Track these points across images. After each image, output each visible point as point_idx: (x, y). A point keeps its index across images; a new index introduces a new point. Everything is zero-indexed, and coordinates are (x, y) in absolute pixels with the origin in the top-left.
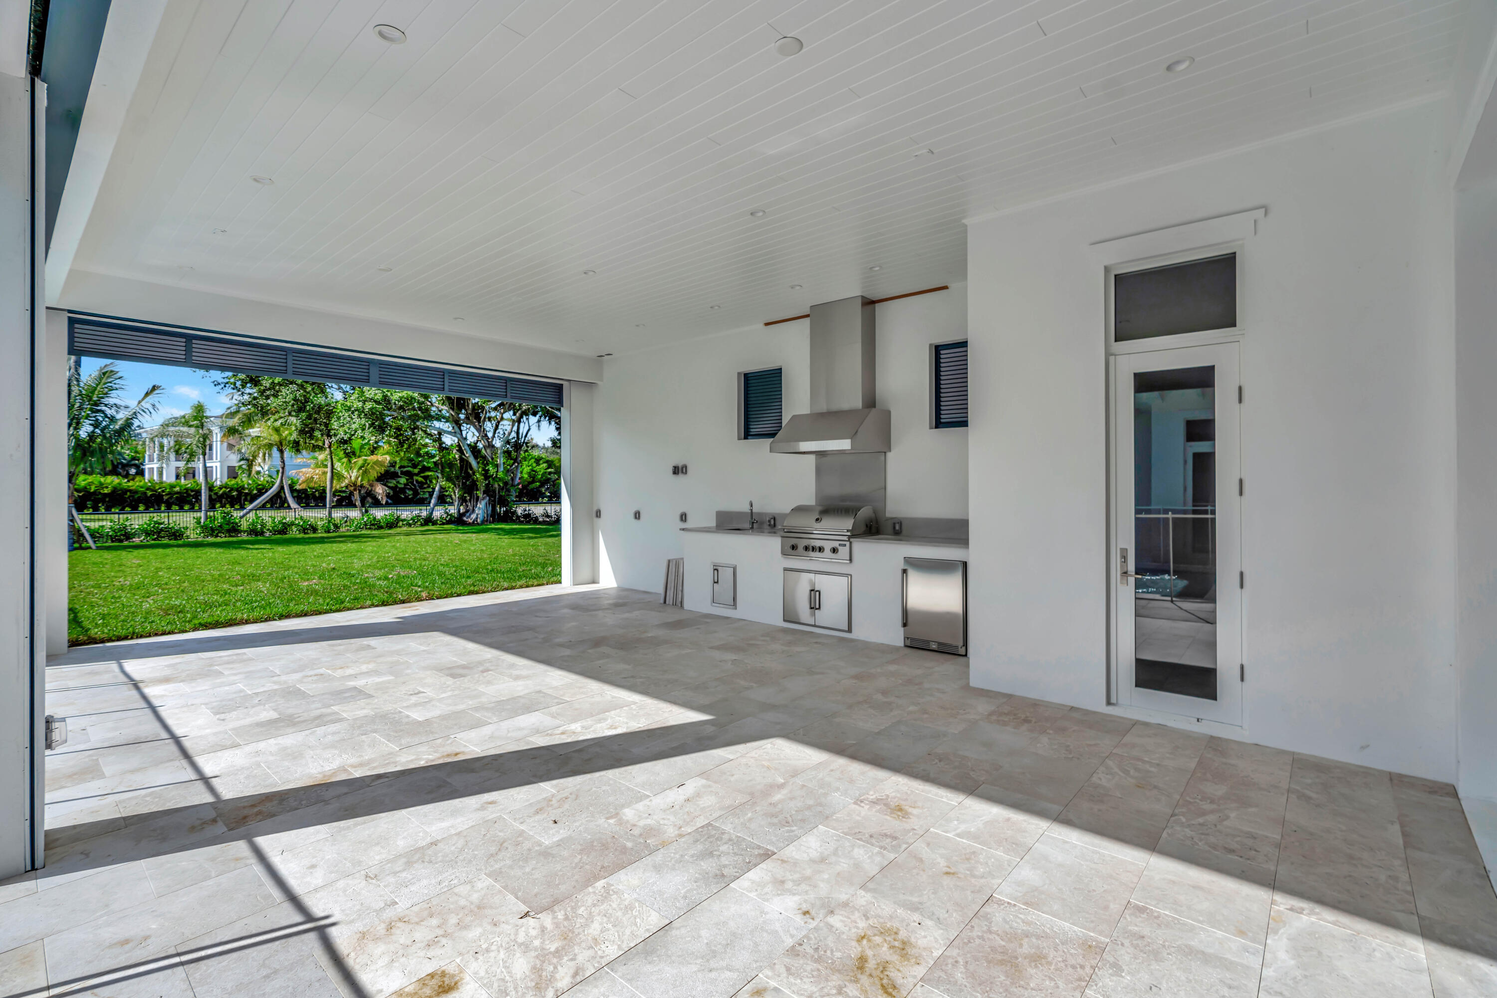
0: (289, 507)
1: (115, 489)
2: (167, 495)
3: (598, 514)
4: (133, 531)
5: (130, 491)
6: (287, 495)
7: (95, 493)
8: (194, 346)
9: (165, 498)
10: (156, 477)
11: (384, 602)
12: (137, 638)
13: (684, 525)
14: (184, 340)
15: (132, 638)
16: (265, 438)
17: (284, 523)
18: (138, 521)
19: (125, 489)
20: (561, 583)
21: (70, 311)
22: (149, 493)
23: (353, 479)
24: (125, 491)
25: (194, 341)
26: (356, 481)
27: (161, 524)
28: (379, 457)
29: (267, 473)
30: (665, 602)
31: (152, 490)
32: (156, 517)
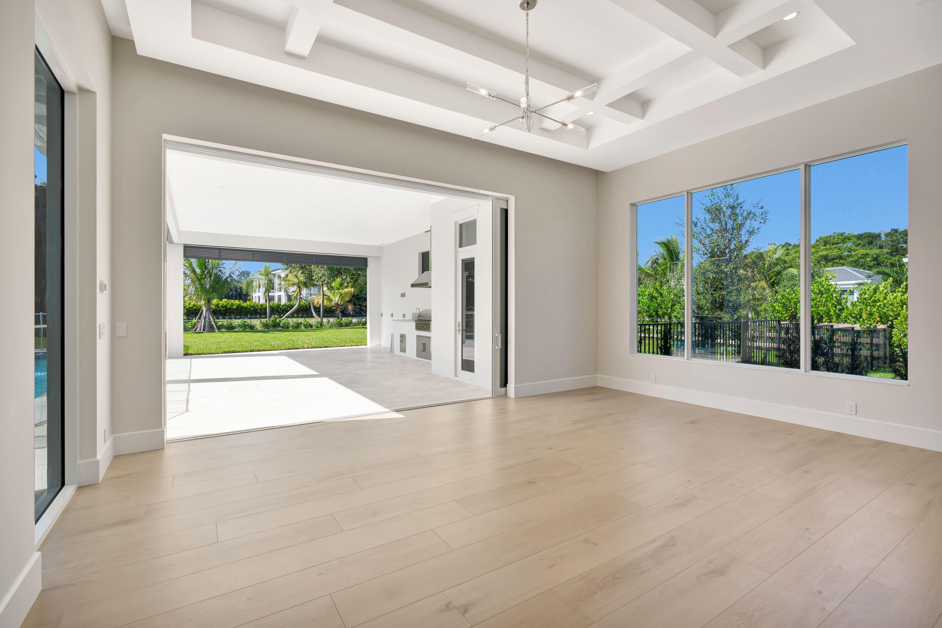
0: (313, 317)
1: (238, 307)
2: (260, 310)
3: (382, 315)
4: (235, 325)
5: (244, 308)
6: (312, 310)
7: (229, 309)
8: (221, 252)
9: (259, 311)
10: (257, 301)
11: (289, 348)
12: (204, 354)
13: (404, 319)
14: (218, 250)
15: (203, 354)
16: (291, 281)
17: (297, 323)
18: (236, 322)
19: (242, 307)
20: (367, 345)
21: (184, 244)
22: (252, 309)
23: (337, 301)
24: (242, 308)
25: (221, 250)
26: (337, 303)
27: (246, 322)
28: (349, 289)
29: (305, 298)
30: (391, 352)
31: (253, 307)
32: (246, 320)
